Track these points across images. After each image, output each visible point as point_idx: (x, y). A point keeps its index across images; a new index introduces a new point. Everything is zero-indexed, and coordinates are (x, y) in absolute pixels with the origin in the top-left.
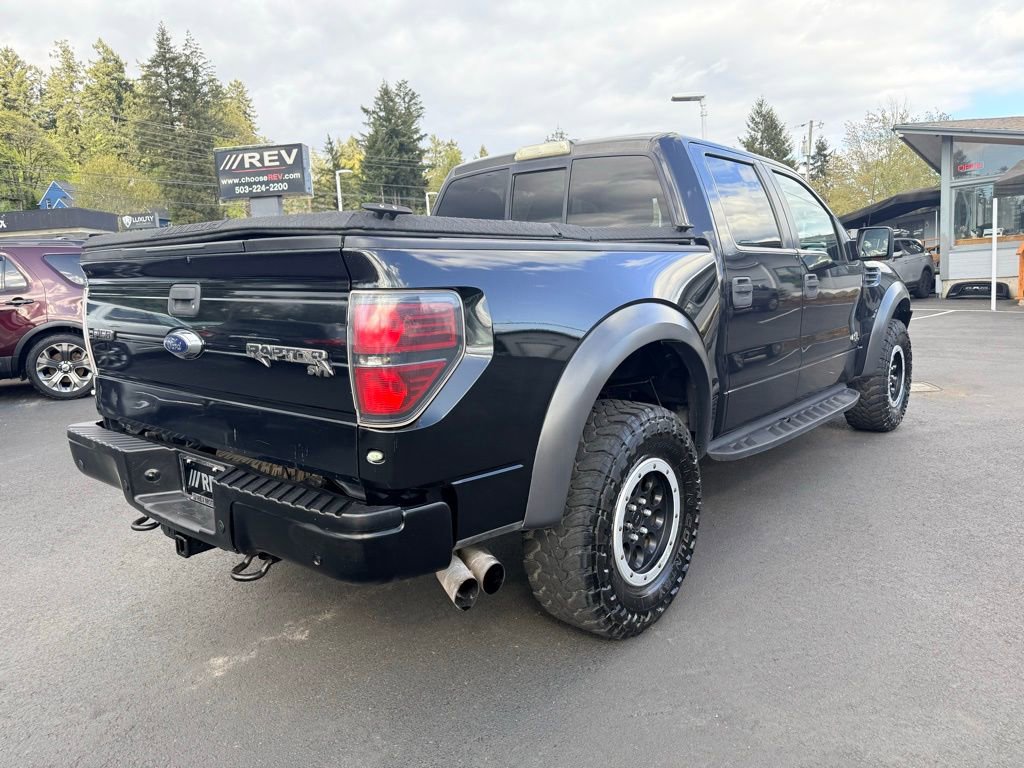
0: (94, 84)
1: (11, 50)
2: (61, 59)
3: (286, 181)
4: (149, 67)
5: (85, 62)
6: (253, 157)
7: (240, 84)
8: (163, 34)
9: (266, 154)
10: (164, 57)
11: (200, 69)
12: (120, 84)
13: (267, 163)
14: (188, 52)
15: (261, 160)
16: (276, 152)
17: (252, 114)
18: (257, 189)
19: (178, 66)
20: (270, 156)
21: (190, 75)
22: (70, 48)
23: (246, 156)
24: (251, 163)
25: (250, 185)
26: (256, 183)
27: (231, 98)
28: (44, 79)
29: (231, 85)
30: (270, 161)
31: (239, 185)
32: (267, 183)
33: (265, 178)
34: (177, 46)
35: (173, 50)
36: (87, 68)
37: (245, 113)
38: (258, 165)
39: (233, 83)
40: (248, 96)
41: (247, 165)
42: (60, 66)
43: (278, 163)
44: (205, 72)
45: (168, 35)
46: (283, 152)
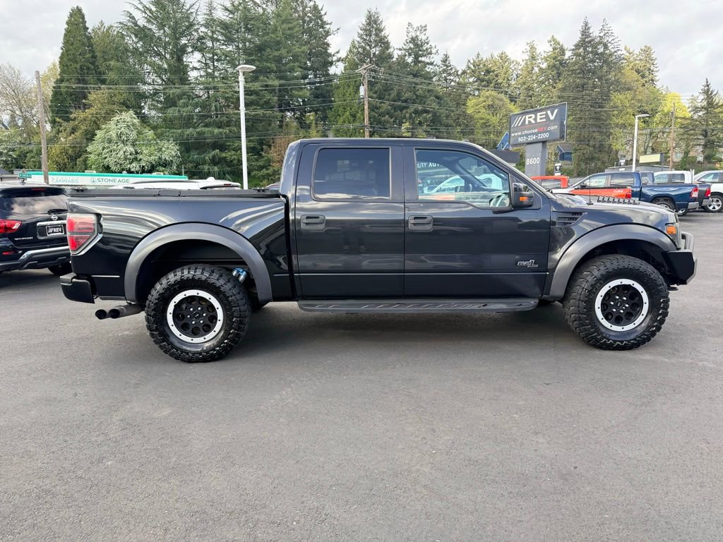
0: (544, 66)
1: (505, 53)
2: (528, 53)
3: (549, 131)
4: (573, 50)
5: (542, 53)
6: (531, 117)
7: (649, 48)
8: (586, 25)
9: (539, 114)
10: (584, 41)
11: (609, 45)
12: (561, 64)
13: (538, 121)
14: (602, 35)
15: (535, 119)
16: (545, 113)
17: (655, 69)
18: (531, 138)
19: (592, 46)
20: (540, 115)
21: (601, 50)
22: (535, 46)
23: (527, 116)
24: (529, 121)
25: (527, 135)
26: (530, 134)
27: (640, 60)
28: (520, 67)
29: (641, 50)
30: (540, 119)
31: (521, 136)
32: (536, 134)
33: (536, 131)
34: (595, 32)
35: (591, 35)
36: (542, 57)
37: (649, 69)
38: (533, 122)
39: (643, 48)
40: (654, 56)
41: (527, 123)
42: (527, 58)
43: (545, 120)
44: (612, 46)
45: (589, 26)
46: (549, 112)
